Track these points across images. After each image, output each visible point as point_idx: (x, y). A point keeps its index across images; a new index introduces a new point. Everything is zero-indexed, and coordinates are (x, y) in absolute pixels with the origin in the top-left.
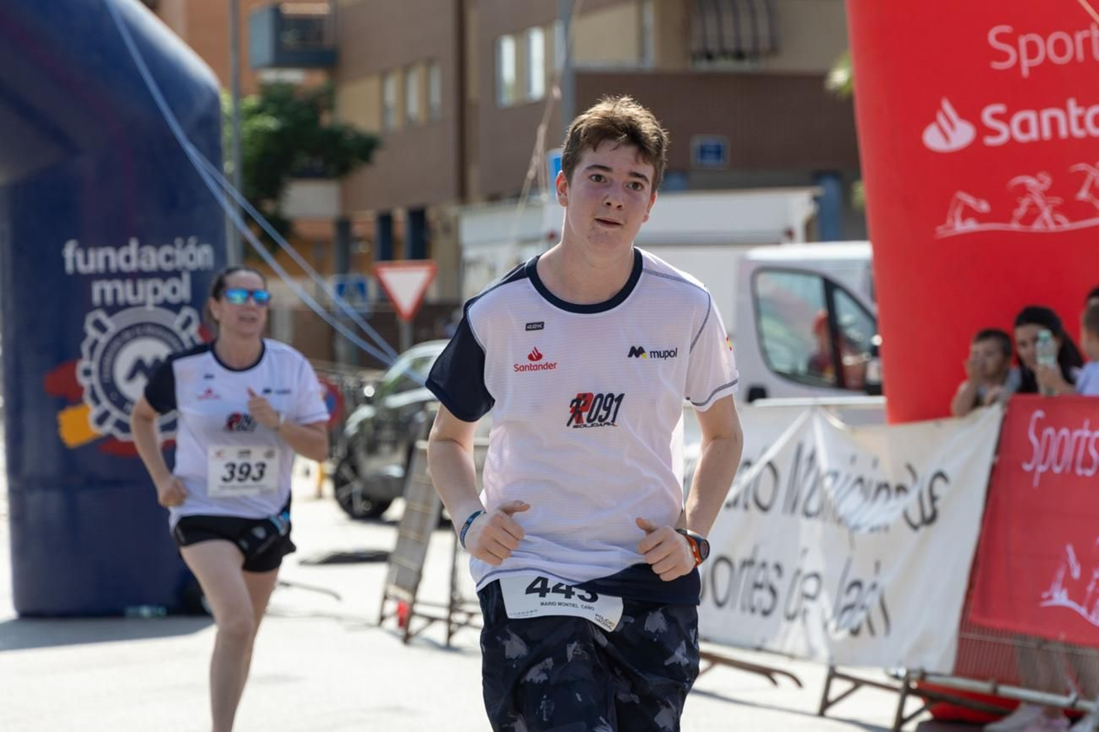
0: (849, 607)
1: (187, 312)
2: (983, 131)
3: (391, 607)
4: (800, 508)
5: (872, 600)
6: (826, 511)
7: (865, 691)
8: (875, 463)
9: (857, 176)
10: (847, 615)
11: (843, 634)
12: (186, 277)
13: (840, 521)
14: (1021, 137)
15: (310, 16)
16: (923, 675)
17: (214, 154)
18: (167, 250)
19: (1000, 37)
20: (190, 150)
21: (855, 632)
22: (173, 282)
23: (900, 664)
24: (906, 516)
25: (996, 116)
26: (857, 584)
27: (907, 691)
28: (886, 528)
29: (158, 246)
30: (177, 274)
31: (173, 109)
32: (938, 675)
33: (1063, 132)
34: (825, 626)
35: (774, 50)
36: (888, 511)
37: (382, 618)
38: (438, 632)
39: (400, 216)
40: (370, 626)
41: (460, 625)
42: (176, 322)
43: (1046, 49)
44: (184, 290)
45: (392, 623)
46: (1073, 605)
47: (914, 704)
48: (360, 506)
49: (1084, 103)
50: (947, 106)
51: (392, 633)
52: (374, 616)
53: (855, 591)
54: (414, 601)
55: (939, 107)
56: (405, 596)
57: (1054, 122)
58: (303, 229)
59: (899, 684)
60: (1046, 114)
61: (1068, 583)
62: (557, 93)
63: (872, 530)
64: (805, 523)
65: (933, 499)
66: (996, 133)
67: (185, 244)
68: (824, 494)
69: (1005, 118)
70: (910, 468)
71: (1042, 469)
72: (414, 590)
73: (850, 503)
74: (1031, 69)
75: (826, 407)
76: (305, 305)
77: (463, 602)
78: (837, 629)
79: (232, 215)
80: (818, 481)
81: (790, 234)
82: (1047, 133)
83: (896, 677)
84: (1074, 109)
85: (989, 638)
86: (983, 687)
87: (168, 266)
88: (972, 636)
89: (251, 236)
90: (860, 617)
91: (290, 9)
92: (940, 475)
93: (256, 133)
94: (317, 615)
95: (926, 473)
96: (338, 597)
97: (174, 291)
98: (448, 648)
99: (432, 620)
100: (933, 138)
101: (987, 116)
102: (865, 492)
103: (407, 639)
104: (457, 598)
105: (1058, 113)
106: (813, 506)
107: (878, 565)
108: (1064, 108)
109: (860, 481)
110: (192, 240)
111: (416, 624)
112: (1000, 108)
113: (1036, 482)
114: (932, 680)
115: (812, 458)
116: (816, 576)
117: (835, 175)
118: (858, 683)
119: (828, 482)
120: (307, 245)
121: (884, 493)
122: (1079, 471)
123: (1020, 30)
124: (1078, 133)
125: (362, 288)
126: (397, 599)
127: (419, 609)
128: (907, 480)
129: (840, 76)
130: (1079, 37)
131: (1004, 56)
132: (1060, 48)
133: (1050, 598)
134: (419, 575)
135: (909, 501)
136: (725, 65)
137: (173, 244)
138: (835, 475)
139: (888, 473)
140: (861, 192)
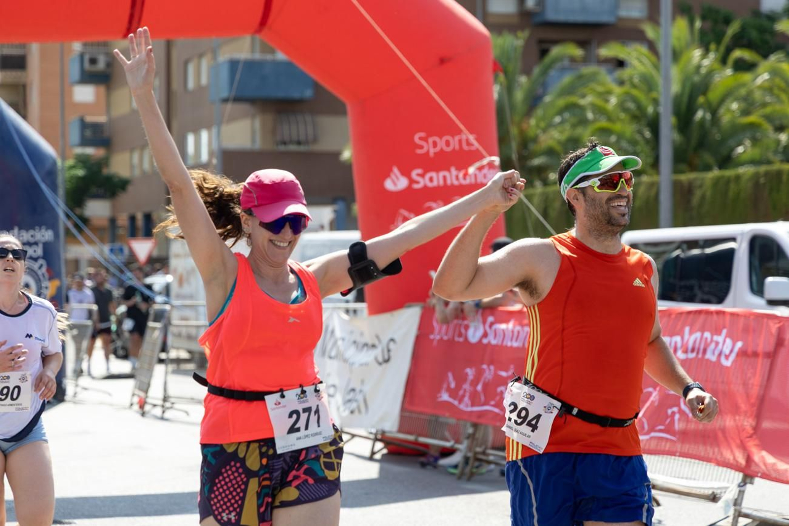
0: (350, 401)
1: (41, 261)
2: (412, 181)
3: (136, 400)
4: (327, 354)
5: (360, 397)
6: (340, 357)
7: (356, 439)
8: (362, 334)
9: (353, 200)
10: (349, 405)
11: (346, 413)
12: (41, 246)
13: (345, 361)
14: (429, 185)
15: (97, 123)
16: (383, 433)
17: (54, 188)
18: (31, 232)
19: (421, 138)
20: (44, 187)
21: (352, 412)
22: (35, 247)
23: (373, 427)
24: (376, 359)
25: (418, 175)
26: (353, 390)
27: (376, 440)
28: (366, 364)
29: (27, 230)
30: (36, 243)
31: (35, 166)
32: (390, 432)
33: (449, 182)
34: (338, 409)
35: (315, 140)
36: (368, 356)
37: (132, 405)
38: (158, 411)
39: (140, 217)
40: (125, 408)
41: (168, 408)
42: (36, 266)
43: (441, 144)
44: (39, 251)
45: (136, 407)
46: (451, 400)
47: (379, 445)
48: (121, 352)
49: (459, 169)
50: (396, 170)
51: (137, 412)
52: (128, 404)
53: (352, 394)
54: (147, 397)
55: (391, 170)
56: (142, 394)
57: (445, 178)
58: (95, 222)
59: (372, 436)
60: (442, 174)
61: (449, 390)
62: (215, 161)
63: (362, 365)
64: (329, 362)
65: (389, 351)
66: (417, 182)
67: (40, 229)
68: (338, 348)
69: (422, 176)
70: (377, 337)
71: (438, 337)
72: (146, 392)
73: (350, 352)
74: (435, 154)
75: (339, 308)
76: (95, 258)
77: (169, 397)
78: (344, 411)
79: (62, 216)
80: (335, 343)
81: (322, 228)
82: (441, 183)
83: (371, 433)
84: (454, 171)
85: (414, 415)
86: (411, 438)
87: (32, 240)
88: (407, 414)
89: (70, 225)
90: (354, 405)
91: (89, 119)
92: (392, 340)
93: (72, 177)
94: (101, 403)
95: (385, 340)
96: (110, 394)
97: (35, 251)
98: (162, 418)
99: (155, 406)
100: (389, 185)
101: (414, 174)
102: (357, 347)
103: (143, 414)
104: (166, 396)
105: (446, 173)
106: (333, 354)
107: (363, 382)
108: (449, 170)
109: (355, 342)
110: (44, 227)
111: (147, 408)
112: (419, 171)
113: (435, 343)
114: (388, 435)
115: (333, 332)
116: (334, 386)
117: (343, 199)
118: (353, 436)
119: (340, 343)
120: (97, 230)
121: (365, 348)
122: (457, 339)
123: (430, 135)
124: (456, 183)
125: (121, 250)
126: (139, 396)
127: (149, 400)
128: (376, 342)
129: (347, 155)
130: (457, 138)
131: (421, 147)
132: (448, 143)
133: (441, 397)
134: (149, 385)
135: (378, 353)
136: (293, 148)
137: (34, 229)
138: (343, 339)
139: (368, 339)
140: (356, 208)
